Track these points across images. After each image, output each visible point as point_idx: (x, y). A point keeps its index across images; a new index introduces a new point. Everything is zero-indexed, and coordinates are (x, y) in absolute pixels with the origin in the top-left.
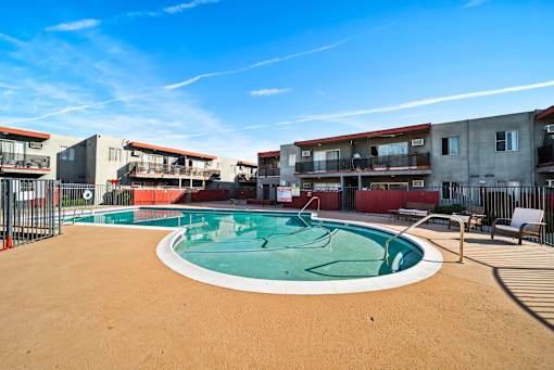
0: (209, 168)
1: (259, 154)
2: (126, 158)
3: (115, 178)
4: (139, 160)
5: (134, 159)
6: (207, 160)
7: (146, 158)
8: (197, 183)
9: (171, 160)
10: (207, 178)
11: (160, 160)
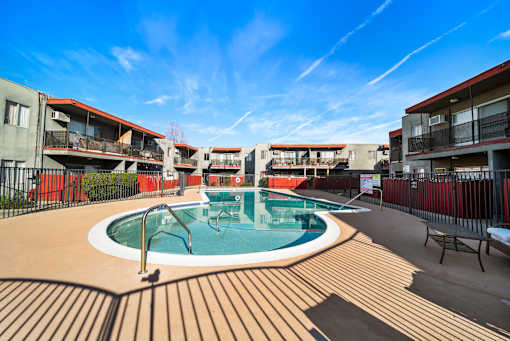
0: (338, 157)
1: (391, 133)
2: (270, 156)
3: (265, 170)
4: (278, 156)
5: (275, 156)
6: (336, 149)
7: (283, 155)
8: (321, 172)
9: (301, 153)
10: (332, 167)
11: (293, 155)
